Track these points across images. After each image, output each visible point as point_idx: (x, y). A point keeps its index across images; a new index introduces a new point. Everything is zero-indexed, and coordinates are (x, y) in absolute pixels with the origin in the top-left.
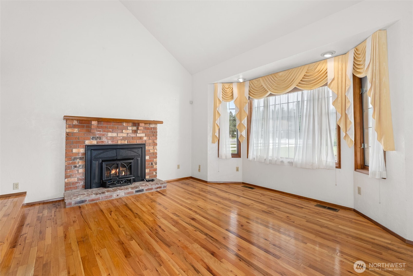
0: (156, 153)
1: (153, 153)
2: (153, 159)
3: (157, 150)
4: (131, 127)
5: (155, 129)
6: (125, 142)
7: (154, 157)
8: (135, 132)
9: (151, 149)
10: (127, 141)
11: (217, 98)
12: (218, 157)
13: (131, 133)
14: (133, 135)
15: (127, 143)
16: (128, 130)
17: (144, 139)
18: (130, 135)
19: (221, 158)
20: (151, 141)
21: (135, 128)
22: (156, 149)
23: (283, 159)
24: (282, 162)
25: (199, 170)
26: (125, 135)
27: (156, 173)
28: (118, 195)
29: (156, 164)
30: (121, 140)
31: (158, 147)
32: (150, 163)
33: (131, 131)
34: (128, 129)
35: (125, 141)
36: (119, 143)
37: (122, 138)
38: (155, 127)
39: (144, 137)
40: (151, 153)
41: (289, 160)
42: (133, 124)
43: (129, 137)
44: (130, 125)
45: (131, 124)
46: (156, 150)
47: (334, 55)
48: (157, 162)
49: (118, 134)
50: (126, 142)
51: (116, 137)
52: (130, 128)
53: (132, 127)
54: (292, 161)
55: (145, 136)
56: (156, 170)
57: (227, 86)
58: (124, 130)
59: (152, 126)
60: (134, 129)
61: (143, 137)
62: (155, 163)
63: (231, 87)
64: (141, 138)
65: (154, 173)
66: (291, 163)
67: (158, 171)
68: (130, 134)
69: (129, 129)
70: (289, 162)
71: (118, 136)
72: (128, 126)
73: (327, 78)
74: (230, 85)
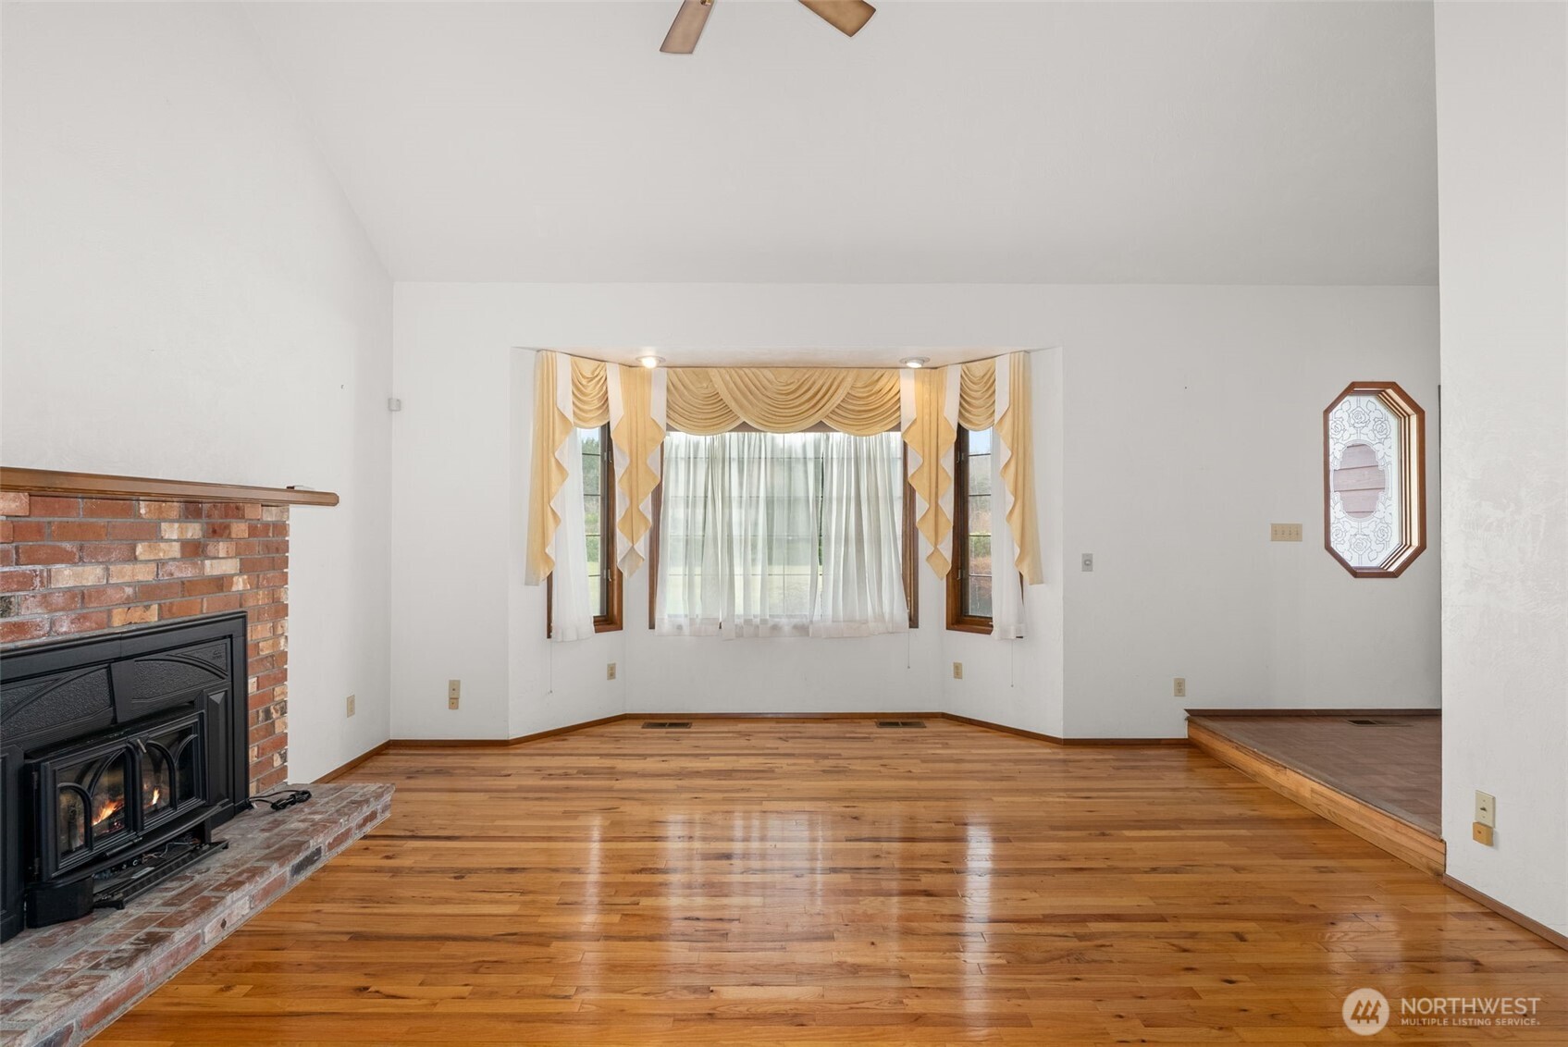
0: (285, 654)
1: (270, 659)
2: (271, 688)
3: (286, 637)
4: (176, 525)
5: (281, 528)
6: (148, 613)
7: (275, 678)
8: (194, 550)
9: (265, 640)
10: (155, 607)
11: (556, 409)
12: (549, 636)
13: (174, 559)
14: (187, 572)
15: (156, 619)
16: (163, 545)
17: (234, 589)
18: (173, 568)
19: (563, 641)
20: (263, 594)
21: (194, 531)
22: (283, 634)
23: (777, 620)
24: (775, 628)
25: (454, 702)
26: (144, 574)
27: (284, 757)
28: (223, 924)
29: (283, 712)
30: (128, 603)
31: (292, 624)
32: (260, 711)
33: (175, 550)
34: (162, 539)
35: (147, 608)
36: (119, 622)
37: (129, 591)
38: (279, 519)
39: (235, 579)
40: (262, 660)
41: (795, 621)
42: (187, 509)
43: (169, 586)
44: (174, 514)
45: (175, 509)
46: (282, 641)
47: (926, 365)
48: (285, 702)
49: (112, 568)
50: (153, 617)
51: (98, 591)
52: (174, 531)
53: (184, 525)
54: (806, 621)
55: (241, 572)
56: (283, 740)
57: (588, 368)
58: (143, 540)
59: (270, 516)
60: (189, 536)
61: (233, 576)
62: (278, 707)
63: (599, 377)
64: (221, 583)
65: (277, 762)
66: (802, 630)
67: (291, 747)
68: (171, 567)
69: (166, 537)
70: (795, 627)
71: (111, 582)
72: (165, 520)
73: (898, 414)
74: (598, 371)
